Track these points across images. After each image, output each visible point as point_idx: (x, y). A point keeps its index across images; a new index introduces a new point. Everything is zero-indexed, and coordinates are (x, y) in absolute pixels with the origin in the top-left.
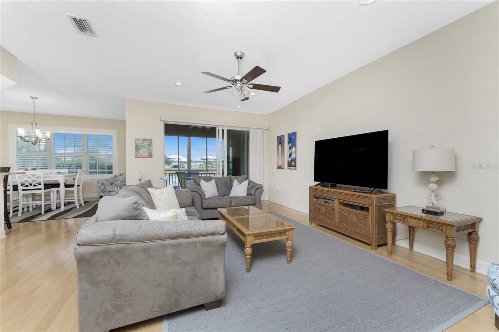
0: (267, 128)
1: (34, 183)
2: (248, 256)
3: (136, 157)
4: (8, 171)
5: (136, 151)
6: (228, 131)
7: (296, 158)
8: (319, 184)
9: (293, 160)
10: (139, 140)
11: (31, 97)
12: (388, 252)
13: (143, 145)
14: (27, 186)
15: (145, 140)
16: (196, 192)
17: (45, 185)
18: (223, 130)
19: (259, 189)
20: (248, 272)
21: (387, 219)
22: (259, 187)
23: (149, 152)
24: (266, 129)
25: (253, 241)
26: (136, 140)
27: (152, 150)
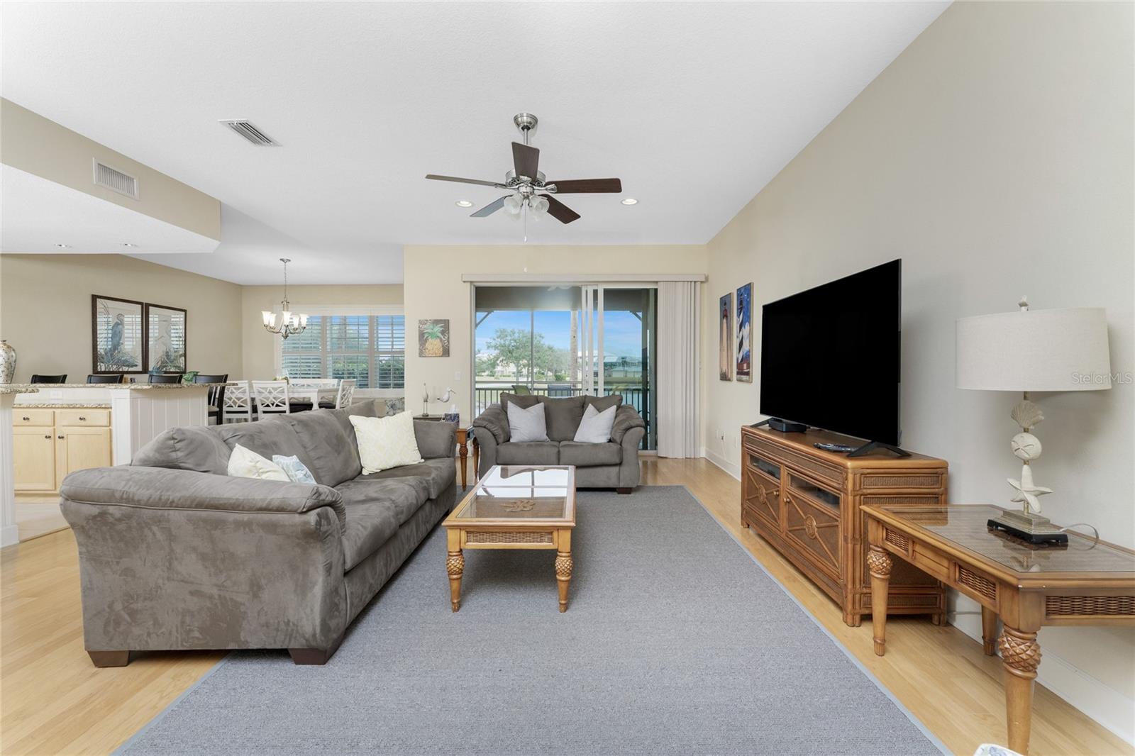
0: (704, 280)
1: (276, 402)
2: (455, 574)
3: (420, 356)
4: (225, 381)
5: (421, 345)
6: (606, 292)
7: (749, 351)
8: (767, 422)
9: (746, 357)
10: (425, 322)
11: (281, 260)
12: (875, 641)
13: (432, 333)
14: (268, 406)
15: (436, 322)
16: (485, 427)
17: (291, 405)
18: (595, 292)
19: (632, 427)
20: (456, 610)
21: (871, 538)
22: (633, 424)
23: (443, 346)
24: (702, 282)
25: (465, 543)
26: (420, 322)
27: (448, 342)
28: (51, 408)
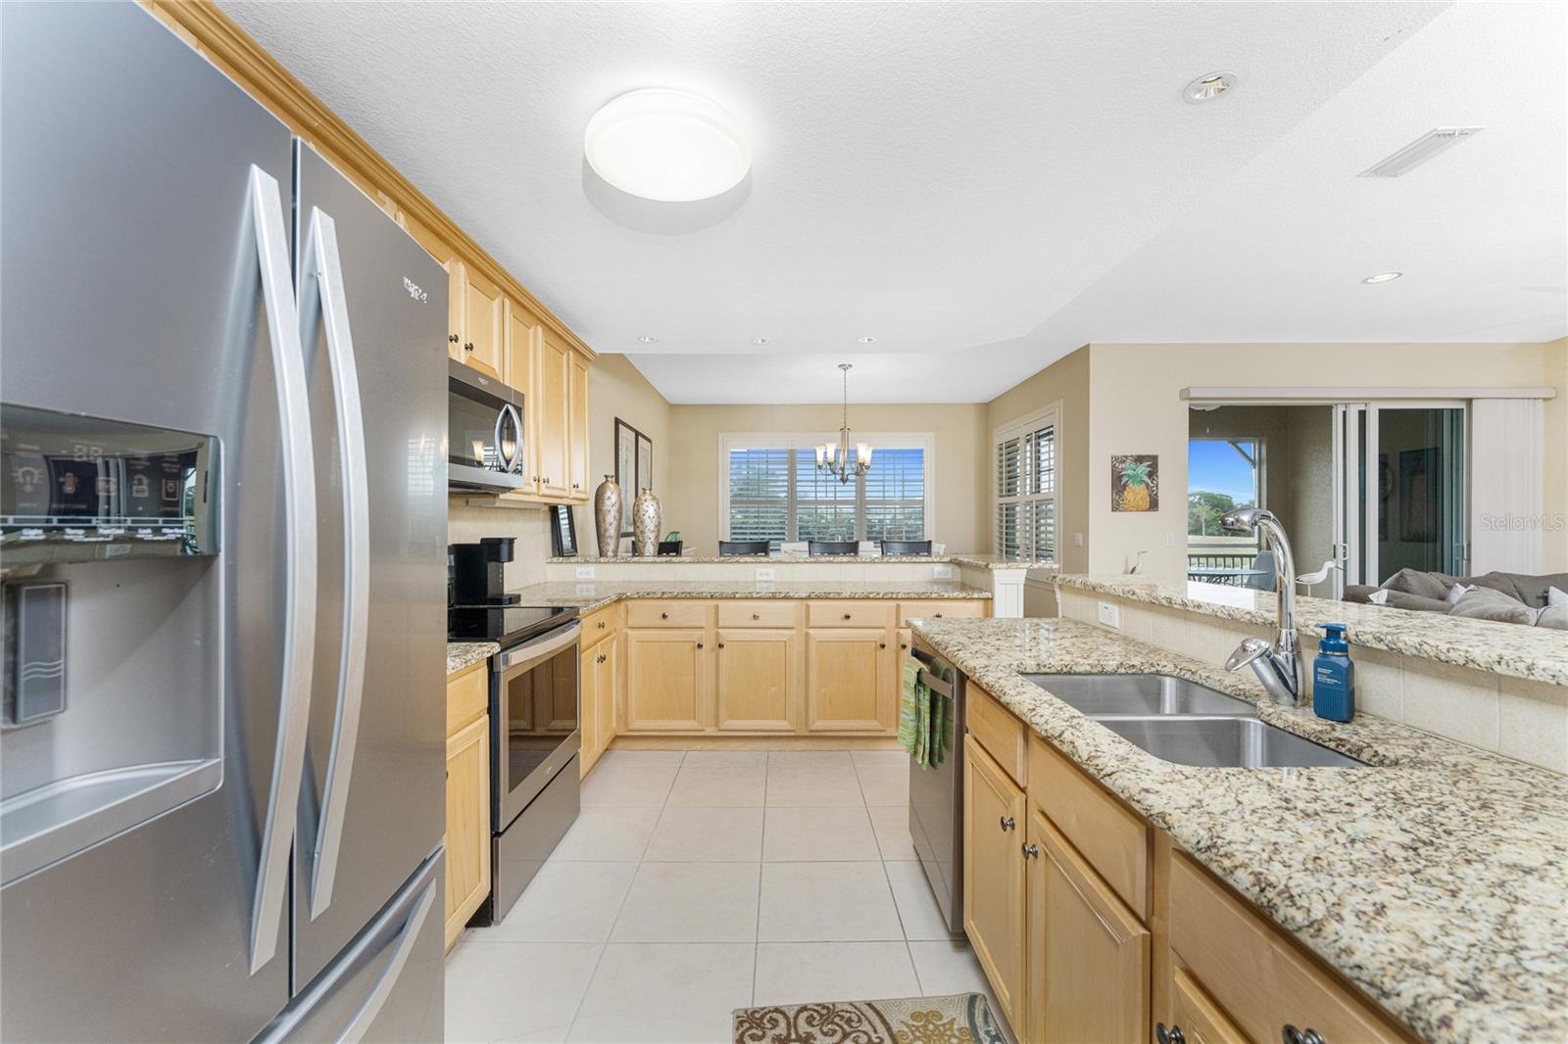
3: (1115, 509)
5: (1115, 494)
6: (1384, 414)
10: (1123, 459)
13: (1134, 476)
15: (1140, 459)
18: (1362, 415)
23: (1150, 495)
26: (1115, 459)
27: (1157, 490)
28: (891, 599)
